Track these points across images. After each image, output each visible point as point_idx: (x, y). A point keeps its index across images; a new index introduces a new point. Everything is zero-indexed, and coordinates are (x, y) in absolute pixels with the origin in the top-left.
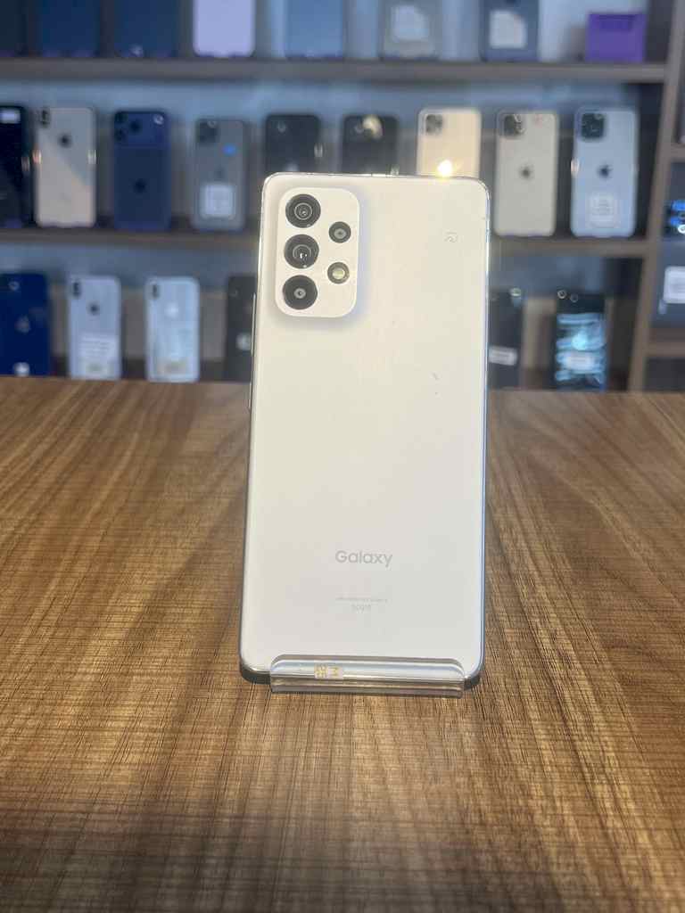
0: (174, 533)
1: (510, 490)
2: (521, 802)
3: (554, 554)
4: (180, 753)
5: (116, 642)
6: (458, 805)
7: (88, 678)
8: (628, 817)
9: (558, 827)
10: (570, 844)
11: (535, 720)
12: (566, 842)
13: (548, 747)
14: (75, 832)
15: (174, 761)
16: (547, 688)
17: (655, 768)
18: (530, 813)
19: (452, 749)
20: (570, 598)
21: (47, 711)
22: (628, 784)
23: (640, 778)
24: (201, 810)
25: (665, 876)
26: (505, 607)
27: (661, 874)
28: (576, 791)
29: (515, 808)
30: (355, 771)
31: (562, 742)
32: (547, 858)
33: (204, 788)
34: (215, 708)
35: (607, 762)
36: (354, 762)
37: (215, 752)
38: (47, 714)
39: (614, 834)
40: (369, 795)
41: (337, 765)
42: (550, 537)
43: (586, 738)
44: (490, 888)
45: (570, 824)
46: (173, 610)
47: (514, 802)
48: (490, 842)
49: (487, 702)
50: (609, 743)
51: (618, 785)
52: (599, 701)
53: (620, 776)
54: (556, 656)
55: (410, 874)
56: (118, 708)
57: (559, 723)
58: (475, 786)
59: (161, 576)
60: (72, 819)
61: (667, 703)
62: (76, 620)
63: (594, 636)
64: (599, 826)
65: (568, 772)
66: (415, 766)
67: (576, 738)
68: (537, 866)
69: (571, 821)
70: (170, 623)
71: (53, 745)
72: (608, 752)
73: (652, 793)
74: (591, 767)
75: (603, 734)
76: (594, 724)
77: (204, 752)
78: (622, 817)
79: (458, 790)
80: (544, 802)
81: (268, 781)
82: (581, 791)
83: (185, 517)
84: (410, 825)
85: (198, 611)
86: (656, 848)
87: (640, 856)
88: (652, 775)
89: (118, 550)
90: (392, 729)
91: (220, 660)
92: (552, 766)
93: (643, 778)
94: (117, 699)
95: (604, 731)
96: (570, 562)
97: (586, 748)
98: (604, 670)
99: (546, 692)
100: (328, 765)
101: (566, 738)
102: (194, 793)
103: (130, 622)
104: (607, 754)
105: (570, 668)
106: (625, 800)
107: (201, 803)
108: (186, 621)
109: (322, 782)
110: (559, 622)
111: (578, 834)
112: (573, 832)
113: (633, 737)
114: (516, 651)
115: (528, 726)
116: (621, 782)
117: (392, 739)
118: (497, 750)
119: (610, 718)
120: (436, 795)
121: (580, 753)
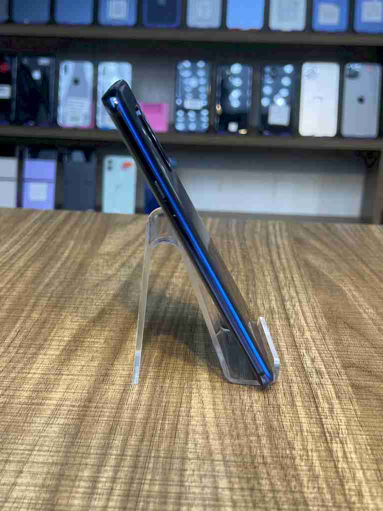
0: (91, 297)
1: (292, 277)
2: (288, 452)
4: (89, 419)
5: (54, 357)
6: (251, 452)
7: (37, 376)
8: (351, 462)
9: (309, 466)
11: (299, 406)
12: (313, 474)
13: (306, 422)
14: (24, 461)
18: (293, 458)
19: (249, 421)
20: (324, 339)
21: (11, 394)
24: (99, 451)
25: (371, 496)
26: (286, 343)
27: (369, 494)
29: (284, 455)
30: (191, 431)
31: (314, 419)
32: (301, 484)
34: (110, 394)
35: (341, 430)
36: (190, 427)
38: (11, 396)
39: (342, 471)
40: (198, 446)
42: (315, 304)
43: (329, 418)
44: (267, 499)
45: (317, 465)
47: (284, 452)
50: (342, 421)
51: (347, 444)
52: (338, 397)
53: (348, 439)
54: (314, 370)
55: (220, 490)
56: (53, 393)
57: (313, 409)
58: (261, 442)
59: (82, 321)
60: (22, 454)
62: (31, 344)
63: (337, 361)
64: (333, 466)
65: (317, 436)
66: (226, 429)
67: (322, 417)
68: (295, 488)
69: (317, 463)
71: (13, 413)
72: (341, 425)
73: (367, 449)
77: (102, 419)
78: (347, 462)
83: (99, 288)
84: (222, 463)
85: (103, 341)
89: (58, 305)
90: (214, 409)
91: (115, 368)
94: (52, 389)
95: (340, 414)
97: (329, 423)
98: (342, 379)
99: (307, 391)
100: (175, 428)
101: (317, 417)
102: (95, 441)
103: (63, 346)
104: (341, 427)
105: (322, 378)
106: (350, 453)
107: (99, 447)
108: (96, 346)
109: (171, 437)
110: (317, 352)
111: (321, 471)
112: (318, 469)
113: (357, 417)
114: (291, 368)
115: (295, 410)
116: (349, 442)
117: (214, 414)
118: (275, 422)
119: (345, 407)
120: (238, 447)
121: (325, 426)
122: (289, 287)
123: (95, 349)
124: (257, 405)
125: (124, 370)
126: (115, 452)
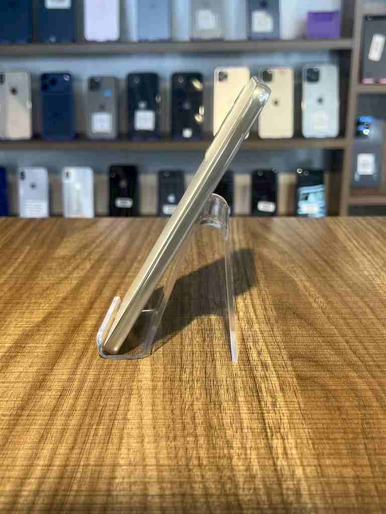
3: (267, 306)
10: (253, 476)
15: (13, 433)
16: (251, 383)
17: (311, 429)
22: (293, 439)
23: (301, 435)
28: (261, 443)
33: (29, 449)
37: (40, 427)
41: (114, 433)
46: (30, 345)
48: (203, 477)
49: (213, 392)
61: (324, 390)
70: (27, 352)
74: (272, 429)
75: (282, 409)
76: (277, 403)
79: (188, 445)
81: (70, 444)
82: (265, 444)
86: (307, 477)
87: (295, 483)
88: (309, 433)
92: (247, 429)
96: (275, 310)
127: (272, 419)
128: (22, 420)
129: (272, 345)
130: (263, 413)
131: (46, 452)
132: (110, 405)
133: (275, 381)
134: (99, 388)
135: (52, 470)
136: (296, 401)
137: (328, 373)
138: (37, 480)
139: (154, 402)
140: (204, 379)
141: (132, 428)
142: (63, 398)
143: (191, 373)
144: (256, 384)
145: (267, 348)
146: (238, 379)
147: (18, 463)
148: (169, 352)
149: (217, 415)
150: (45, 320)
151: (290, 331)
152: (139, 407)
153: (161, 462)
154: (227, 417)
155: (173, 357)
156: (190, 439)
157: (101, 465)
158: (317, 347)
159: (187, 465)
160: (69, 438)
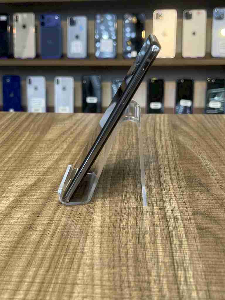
0: (33, 169)
1: (167, 152)
2: (146, 278)
3: (180, 177)
4: (15, 256)
6: (120, 279)
8: (189, 285)
9: (159, 288)
10: (163, 296)
11: (159, 244)
12: (161, 295)
13: (162, 255)
15: (11, 259)
16: (166, 231)
17: (205, 264)
18: (149, 283)
19: (123, 255)
20: (183, 194)
23: (198, 268)
24: (17, 279)
26: (156, 198)
28: (170, 273)
29: (143, 280)
30: (82, 263)
31: (168, 253)
33: (20, 270)
34: (32, 238)
36: (82, 261)
37: (28, 256)
39: (182, 292)
40: (86, 274)
41: (75, 262)
42: (179, 170)
43: (178, 251)
46: (25, 199)
47: (144, 278)
48: (130, 295)
49: (141, 236)
50: (187, 254)
51: (188, 271)
52: (186, 236)
53: (189, 267)
54: (172, 217)
57: (168, 245)
58: (129, 271)
59: (24, 186)
63: (189, 209)
64: (177, 288)
65: (168, 265)
66: (106, 262)
67: (174, 251)
69: (165, 286)
70: (23, 204)
72: (186, 257)
73: (201, 275)
74: (178, 263)
75: (186, 249)
76: (183, 246)
77: (24, 256)
78: (187, 285)
79: (122, 272)
80: (156, 278)
81: (46, 268)
82: (172, 274)
83: (39, 163)
84: (99, 287)
85: (35, 200)
86: (199, 298)
88: (203, 267)
89: (11, 176)
90: (101, 247)
91: (39, 219)
92: (162, 262)
93: (199, 268)
96: (185, 180)
98: (191, 223)
99: (166, 232)
100: (72, 262)
101: (171, 251)
102: (16, 272)
103: (8, 204)
104: (186, 258)
105: (177, 222)
106: (190, 277)
107: (18, 276)
108: (30, 203)
109: (68, 269)
110: (176, 204)
111: (167, 291)
112: (166, 290)
113: (198, 251)
114: (157, 215)
115: (156, 246)
116: (190, 270)
117: (100, 251)
118: (141, 256)
119: (190, 243)
120: (112, 274)
121: (175, 258)
122: (164, 159)
123: (28, 206)
124: (130, 244)
125: (45, 220)
126: (27, 280)
127: (178, 256)
128: (17, 250)
129: (181, 205)
130: (172, 252)
131: (31, 273)
132: (73, 243)
133: (182, 230)
134: (67, 230)
135: (34, 285)
136: (195, 244)
137: (218, 225)
138: (24, 292)
139: (102, 241)
140: (135, 227)
141: (87, 259)
142: (44, 237)
143: (127, 222)
144: (169, 231)
145: (178, 207)
146: (157, 227)
147: (13, 280)
148: (113, 207)
149: (142, 252)
150: (36, 183)
151: (194, 195)
152: (92, 244)
153: (104, 283)
154: (149, 253)
155: (116, 211)
156: (124, 268)
157: (65, 284)
158: (212, 207)
159: (121, 286)
160: (46, 263)
